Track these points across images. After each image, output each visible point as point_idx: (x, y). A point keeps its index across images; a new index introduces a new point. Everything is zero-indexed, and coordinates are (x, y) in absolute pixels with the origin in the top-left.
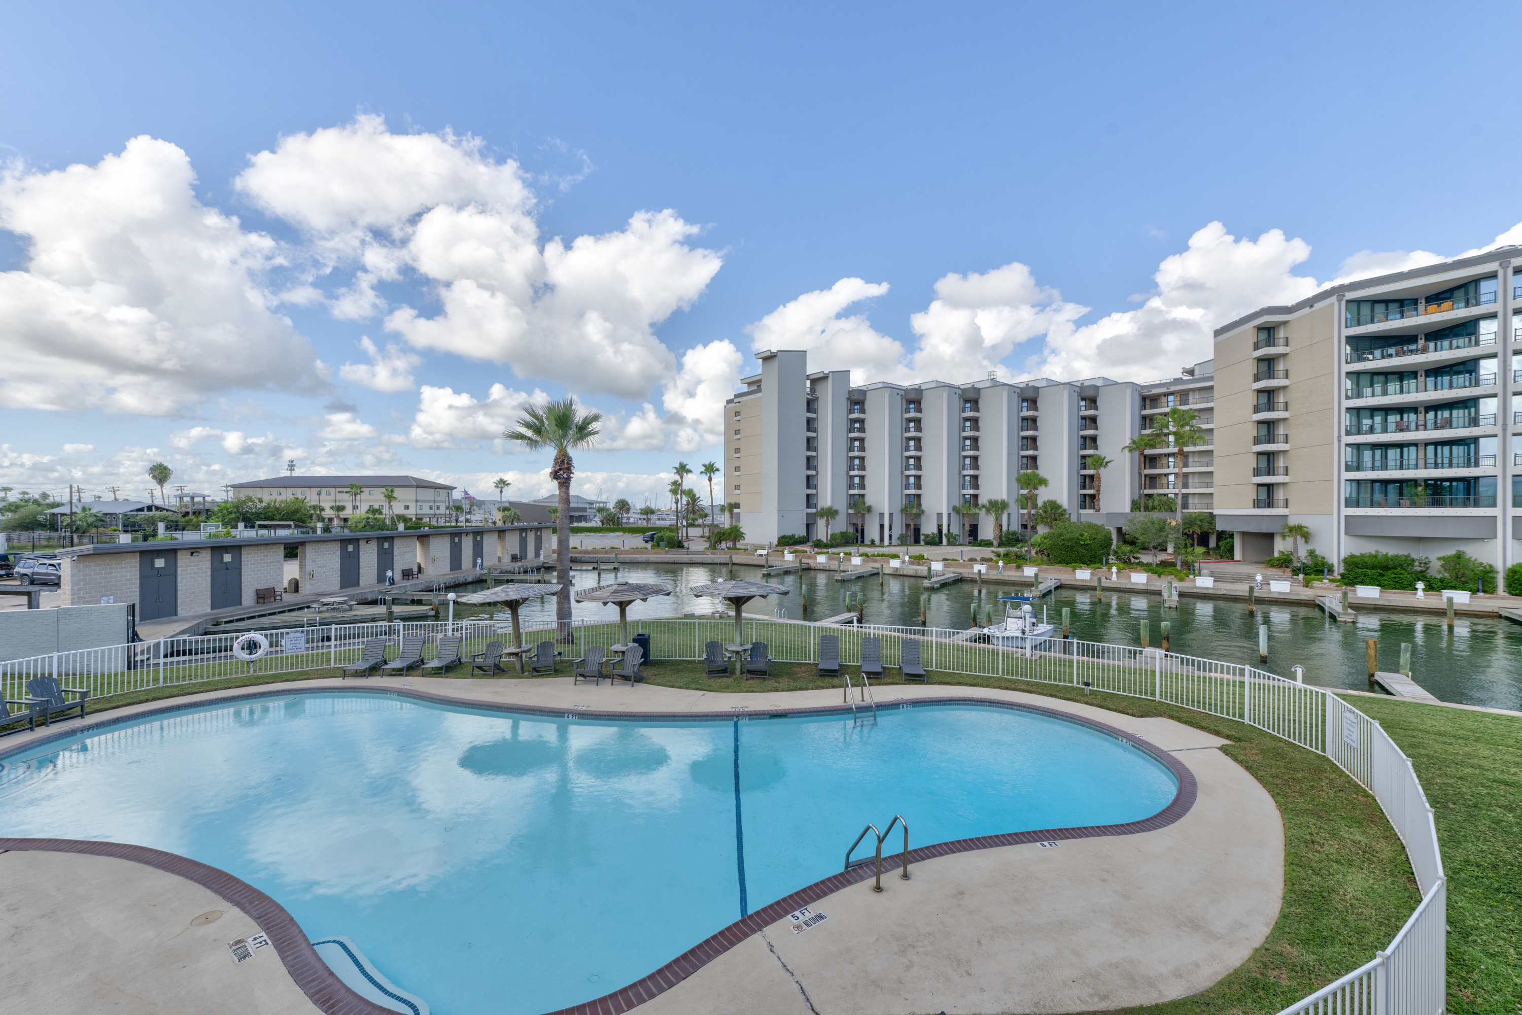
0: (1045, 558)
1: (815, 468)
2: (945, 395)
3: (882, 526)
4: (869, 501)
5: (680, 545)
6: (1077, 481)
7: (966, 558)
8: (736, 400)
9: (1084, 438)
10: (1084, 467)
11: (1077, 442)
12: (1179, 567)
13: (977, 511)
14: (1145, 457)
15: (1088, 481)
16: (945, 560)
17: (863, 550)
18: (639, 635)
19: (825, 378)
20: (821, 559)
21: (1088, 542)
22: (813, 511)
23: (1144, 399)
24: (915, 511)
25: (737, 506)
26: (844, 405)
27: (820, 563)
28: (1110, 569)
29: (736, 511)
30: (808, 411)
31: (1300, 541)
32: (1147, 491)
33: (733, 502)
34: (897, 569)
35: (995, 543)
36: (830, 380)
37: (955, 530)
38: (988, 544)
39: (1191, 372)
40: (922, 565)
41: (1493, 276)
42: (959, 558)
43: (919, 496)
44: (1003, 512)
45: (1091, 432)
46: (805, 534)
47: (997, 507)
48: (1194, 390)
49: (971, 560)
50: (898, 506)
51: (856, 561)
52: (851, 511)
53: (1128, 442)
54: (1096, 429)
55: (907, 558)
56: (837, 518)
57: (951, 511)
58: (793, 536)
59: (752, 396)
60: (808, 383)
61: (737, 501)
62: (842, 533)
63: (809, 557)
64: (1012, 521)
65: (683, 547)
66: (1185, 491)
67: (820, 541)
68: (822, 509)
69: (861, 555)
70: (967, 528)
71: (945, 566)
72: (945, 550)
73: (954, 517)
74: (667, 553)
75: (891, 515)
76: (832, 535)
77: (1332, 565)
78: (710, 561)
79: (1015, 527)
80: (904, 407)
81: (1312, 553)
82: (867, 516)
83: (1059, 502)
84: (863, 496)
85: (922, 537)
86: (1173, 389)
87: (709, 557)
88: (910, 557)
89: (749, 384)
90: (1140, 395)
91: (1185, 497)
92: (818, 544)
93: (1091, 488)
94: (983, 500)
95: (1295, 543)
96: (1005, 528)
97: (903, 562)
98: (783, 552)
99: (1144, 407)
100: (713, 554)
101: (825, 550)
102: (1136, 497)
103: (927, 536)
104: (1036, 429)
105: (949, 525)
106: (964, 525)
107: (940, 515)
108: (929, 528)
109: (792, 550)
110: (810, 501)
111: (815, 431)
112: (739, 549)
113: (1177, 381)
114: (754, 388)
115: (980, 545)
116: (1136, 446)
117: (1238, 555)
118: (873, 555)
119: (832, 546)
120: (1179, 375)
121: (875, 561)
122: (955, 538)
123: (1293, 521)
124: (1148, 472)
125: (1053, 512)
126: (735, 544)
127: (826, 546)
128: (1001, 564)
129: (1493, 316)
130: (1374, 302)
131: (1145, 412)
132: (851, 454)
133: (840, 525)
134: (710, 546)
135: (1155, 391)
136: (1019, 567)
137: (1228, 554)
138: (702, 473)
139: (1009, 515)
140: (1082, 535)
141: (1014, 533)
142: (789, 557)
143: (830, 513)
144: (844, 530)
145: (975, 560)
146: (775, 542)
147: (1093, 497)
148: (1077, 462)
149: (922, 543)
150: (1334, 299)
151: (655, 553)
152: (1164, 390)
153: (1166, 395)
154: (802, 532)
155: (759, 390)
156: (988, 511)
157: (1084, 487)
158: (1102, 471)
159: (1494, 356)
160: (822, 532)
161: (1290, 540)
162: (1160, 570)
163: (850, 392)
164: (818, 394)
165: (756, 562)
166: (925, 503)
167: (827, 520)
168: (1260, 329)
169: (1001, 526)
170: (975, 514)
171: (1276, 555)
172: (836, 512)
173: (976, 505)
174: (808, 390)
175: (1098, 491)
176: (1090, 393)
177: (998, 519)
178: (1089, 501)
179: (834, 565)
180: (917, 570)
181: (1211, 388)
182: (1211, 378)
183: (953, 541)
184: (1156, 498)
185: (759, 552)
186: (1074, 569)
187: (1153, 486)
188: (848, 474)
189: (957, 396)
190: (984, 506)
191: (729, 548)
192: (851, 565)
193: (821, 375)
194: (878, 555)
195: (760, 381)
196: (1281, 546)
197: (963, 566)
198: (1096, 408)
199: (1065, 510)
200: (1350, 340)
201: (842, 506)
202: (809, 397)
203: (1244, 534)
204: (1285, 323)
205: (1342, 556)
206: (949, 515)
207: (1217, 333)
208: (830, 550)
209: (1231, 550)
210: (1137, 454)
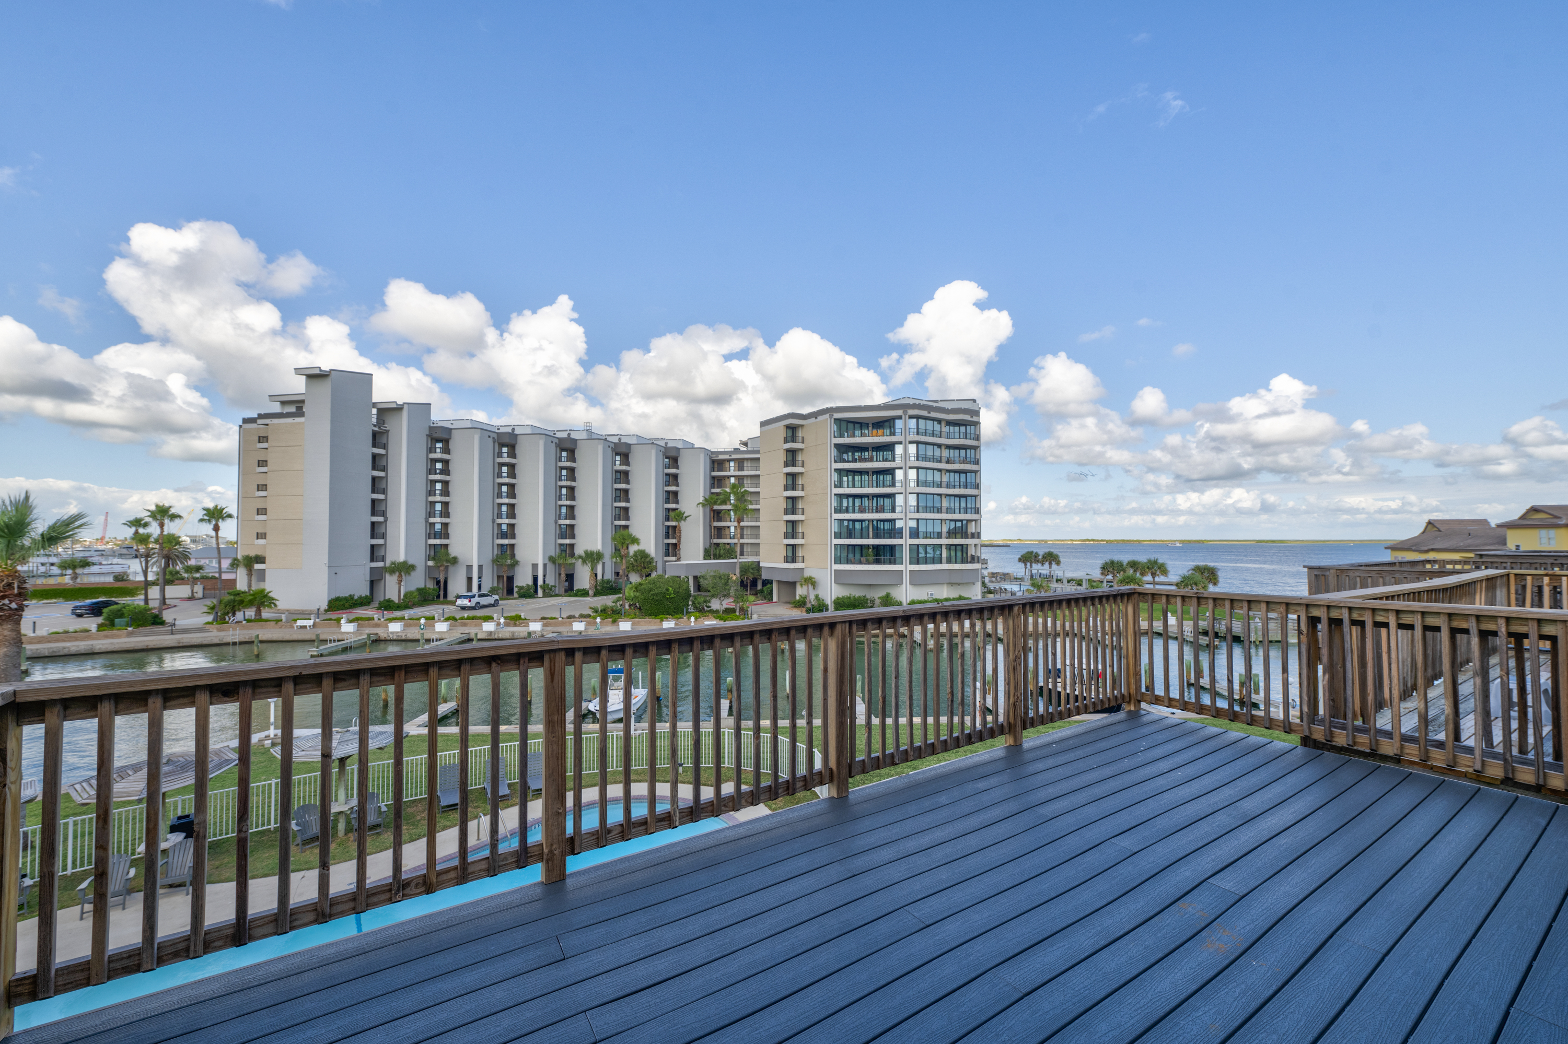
0: (637, 611)
1: (384, 514)
2: (542, 443)
3: (470, 579)
4: (453, 551)
5: (157, 621)
6: (662, 531)
7: (564, 615)
8: (260, 421)
9: (668, 492)
10: (668, 519)
11: (662, 497)
12: (737, 613)
13: (574, 561)
14: (714, 511)
15: (672, 532)
16: (543, 618)
17: (450, 609)
18: (180, 818)
19: (398, 409)
20: (395, 628)
21: (672, 596)
22: (381, 564)
23: (713, 462)
24: (509, 562)
25: (261, 559)
26: (423, 442)
27: (392, 633)
28: (689, 618)
29: (257, 566)
30: (374, 445)
31: (811, 587)
32: (716, 541)
33: (252, 554)
34: (491, 632)
35: (591, 593)
36: (405, 413)
37: (551, 581)
38: (584, 593)
39: (745, 444)
40: (519, 626)
41: (900, 418)
42: (558, 616)
43: (513, 546)
44: (598, 562)
45: (673, 488)
46: (368, 594)
47: (593, 558)
48: (747, 459)
49: (570, 617)
50: (489, 555)
51: (441, 627)
52: (430, 563)
53: (701, 500)
54: (677, 485)
55: (502, 620)
56: (413, 574)
57: (547, 561)
58: (351, 597)
59: (290, 420)
60: (374, 411)
61: (259, 553)
62: (419, 590)
63: (377, 625)
64: (605, 571)
65: (162, 623)
66: (742, 541)
67: (389, 601)
68: (393, 563)
69: (447, 620)
70: (563, 577)
71: (544, 625)
72: (541, 603)
73: (550, 567)
74: (130, 634)
75: (480, 567)
76: (405, 596)
77: (827, 606)
78: (216, 641)
79: (609, 576)
80: (497, 450)
81: (817, 597)
82: (451, 569)
83: (647, 551)
84: (446, 546)
85: (516, 590)
86: (734, 456)
87: (215, 635)
88: (506, 618)
89: (283, 403)
90: (710, 458)
91: (742, 545)
92: (388, 606)
93: (674, 538)
94: (579, 551)
95: (808, 590)
96: (599, 577)
97: (499, 624)
98: (338, 621)
99: (713, 470)
100: (220, 630)
101: (398, 614)
102: (708, 546)
103: (521, 588)
104: (628, 482)
105: (544, 576)
106: (560, 574)
107: (535, 566)
108: (523, 579)
109: (352, 616)
110: (375, 553)
111: (384, 469)
112: (267, 621)
113: (737, 451)
114: (292, 409)
115: (576, 595)
116: (709, 502)
117: (775, 599)
118: (462, 618)
119: (407, 607)
120: (738, 446)
121: (465, 625)
122: (551, 589)
123: (807, 574)
124: (716, 524)
125: (643, 563)
126: (258, 612)
127: (399, 607)
128: (598, 620)
129: (900, 443)
130: (849, 421)
131: (714, 474)
132: (431, 499)
133: (417, 580)
134: (215, 620)
135: (721, 457)
136: (615, 622)
137: (768, 597)
138: (201, 520)
139: (604, 564)
140: (668, 590)
141: (608, 582)
142: (347, 628)
143: (404, 569)
144: (421, 585)
145: (574, 617)
146: (324, 606)
147: (675, 546)
148: (662, 514)
149: (516, 595)
150: (827, 416)
151: (106, 637)
152: (727, 457)
153: (728, 461)
154: (365, 591)
155: (300, 413)
156: (584, 562)
157: (667, 537)
158: (682, 524)
159: (901, 468)
160: (392, 589)
161: (805, 587)
162: (725, 616)
163: (430, 428)
164: (388, 426)
165: (295, 637)
166: (520, 554)
167: (400, 576)
168: (788, 427)
169: (596, 575)
170: (571, 564)
171: (798, 598)
172: (413, 567)
173: (572, 555)
174: (374, 420)
175: (679, 541)
176: (673, 454)
177: (593, 569)
178: (672, 550)
179: (413, 633)
180: (513, 633)
181: (758, 459)
182: (758, 452)
183: (549, 592)
184: (722, 547)
185: (300, 623)
186: (662, 621)
187: (719, 537)
188: (427, 521)
189: (554, 445)
190: (580, 557)
191: (249, 621)
192: (434, 632)
193: (394, 406)
194: (469, 618)
195: (303, 401)
196: (800, 591)
197: (562, 624)
198: (677, 468)
199: (652, 558)
200: (836, 446)
201: (419, 559)
202: (376, 429)
203: (779, 582)
204: (802, 426)
205: (833, 598)
206: (545, 565)
207: (763, 424)
208: (407, 614)
209: (771, 593)
210: (708, 509)
